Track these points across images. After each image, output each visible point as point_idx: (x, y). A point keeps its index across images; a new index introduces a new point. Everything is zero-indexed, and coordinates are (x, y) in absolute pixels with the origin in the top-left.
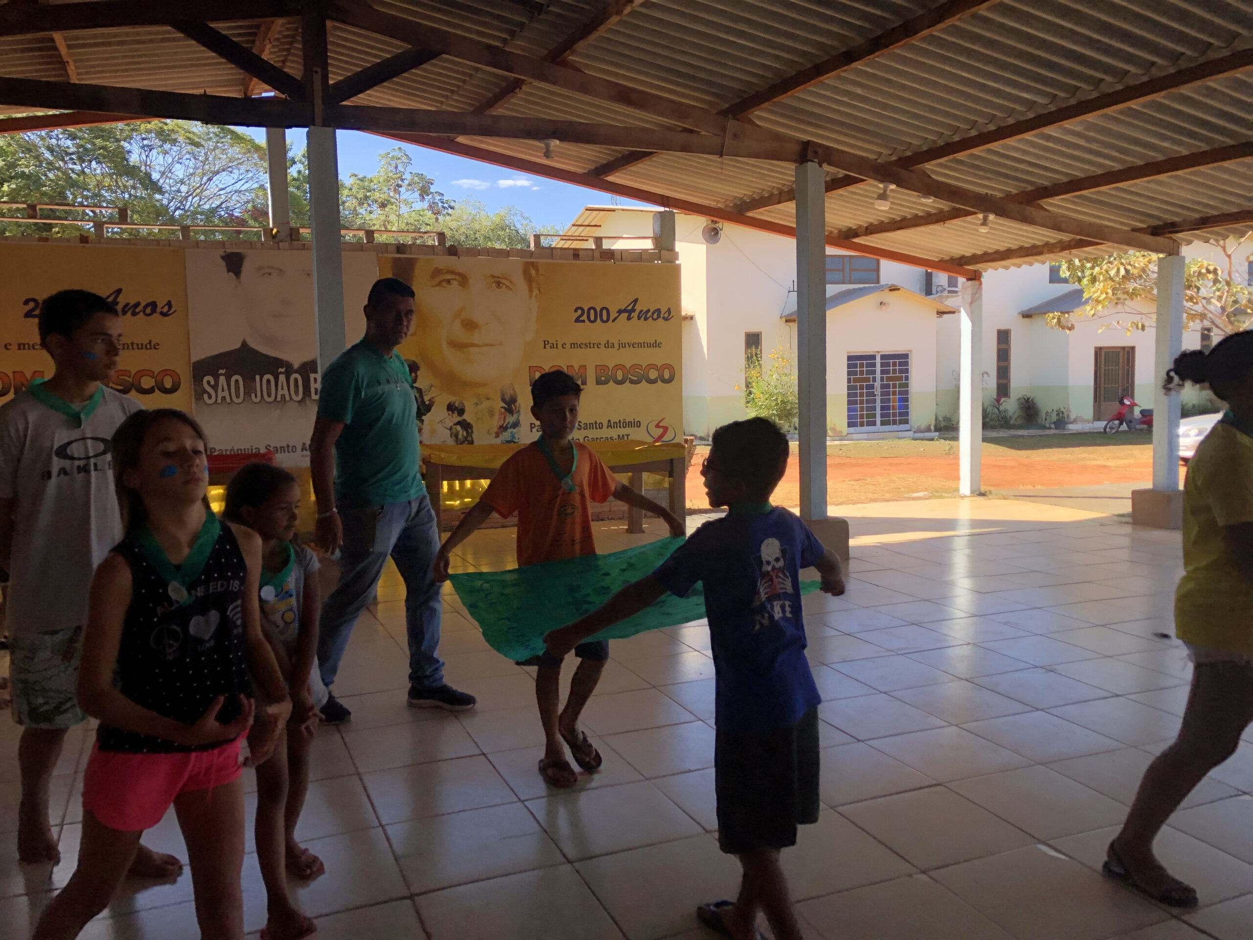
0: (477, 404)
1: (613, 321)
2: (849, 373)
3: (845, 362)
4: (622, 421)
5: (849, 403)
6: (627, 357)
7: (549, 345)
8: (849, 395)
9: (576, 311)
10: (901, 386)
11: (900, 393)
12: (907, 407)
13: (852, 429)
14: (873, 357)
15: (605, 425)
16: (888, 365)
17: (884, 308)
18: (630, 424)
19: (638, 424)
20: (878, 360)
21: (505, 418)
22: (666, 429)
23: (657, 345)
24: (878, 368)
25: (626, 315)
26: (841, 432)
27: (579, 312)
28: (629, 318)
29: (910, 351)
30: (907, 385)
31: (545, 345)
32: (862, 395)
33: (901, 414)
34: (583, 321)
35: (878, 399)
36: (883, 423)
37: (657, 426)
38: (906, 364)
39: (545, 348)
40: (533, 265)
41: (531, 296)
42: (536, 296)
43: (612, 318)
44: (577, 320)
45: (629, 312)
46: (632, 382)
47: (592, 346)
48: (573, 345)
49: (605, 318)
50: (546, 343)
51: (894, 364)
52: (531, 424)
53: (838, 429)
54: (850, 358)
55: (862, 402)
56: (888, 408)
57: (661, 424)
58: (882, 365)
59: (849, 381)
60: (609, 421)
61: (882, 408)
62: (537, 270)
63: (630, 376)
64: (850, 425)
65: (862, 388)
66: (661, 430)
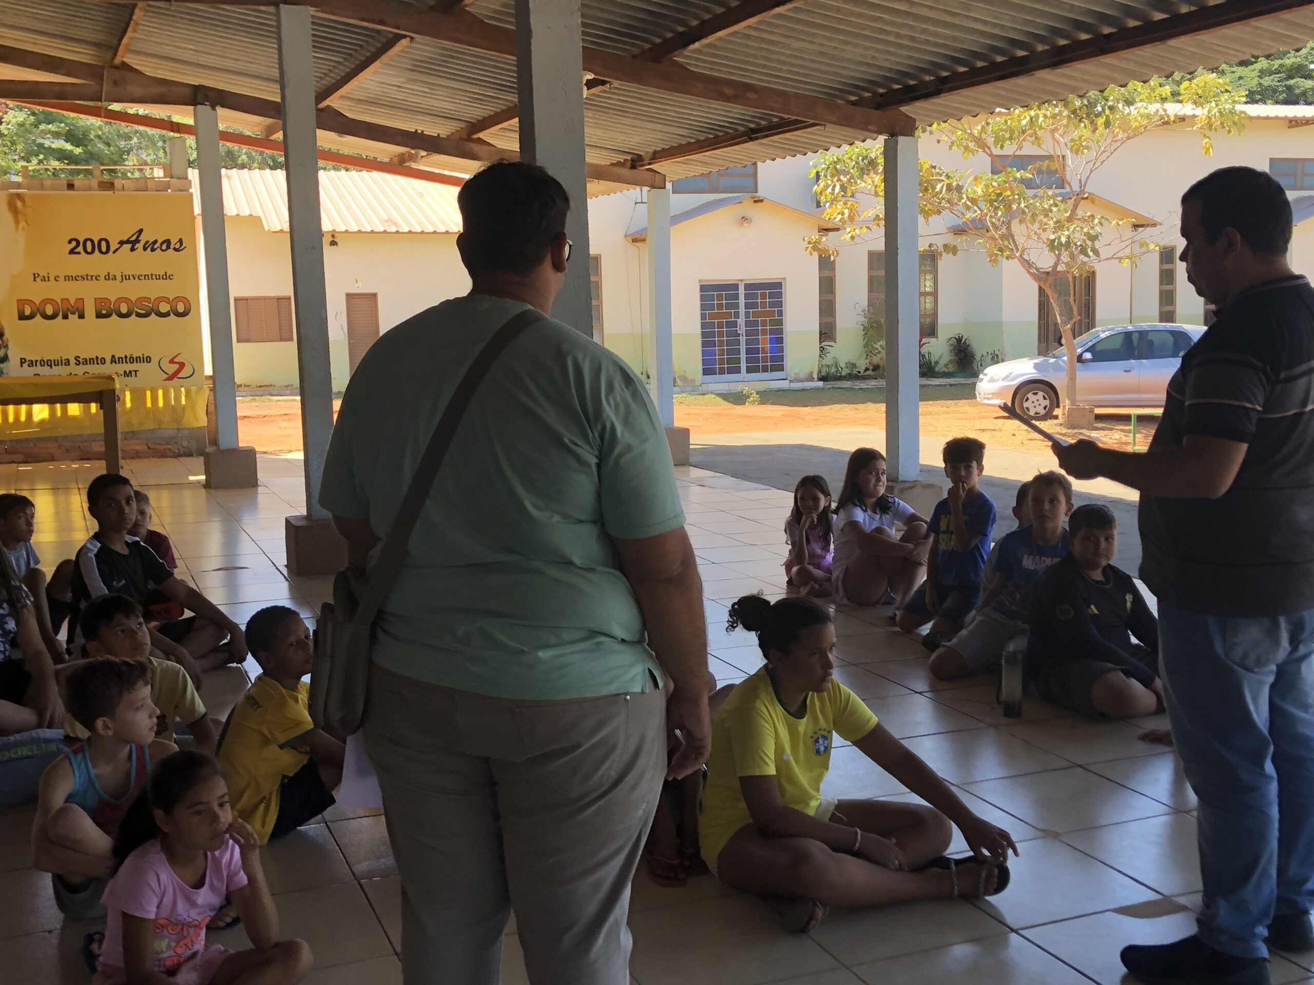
1: (114, 252)
2: (703, 307)
3: (697, 293)
4: (129, 357)
5: (704, 344)
6: (134, 291)
7: (40, 278)
8: (704, 335)
9: (70, 242)
10: (773, 323)
11: (772, 332)
12: (782, 350)
13: (709, 378)
14: (735, 287)
15: (108, 360)
16: (755, 296)
17: (745, 225)
18: (138, 360)
19: (148, 360)
20: (742, 291)
22: (182, 365)
23: (167, 277)
24: (742, 301)
25: (130, 246)
26: (693, 381)
27: (74, 244)
28: (132, 249)
29: (784, 279)
30: (780, 322)
31: (35, 278)
32: (721, 334)
33: (773, 359)
34: (79, 253)
35: (743, 339)
36: (749, 370)
37: (172, 361)
38: (780, 295)
39: (35, 280)
40: (19, 196)
41: (17, 228)
42: (23, 228)
43: (112, 249)
44: (72, 252)
45: (133, 243)
46: (139, 315)
47: (89, 278)
48: (68, 278)
49: (104, 249)
50: (35, 276)
51: (763, 296)
52: (21, 359)
53: (690, 377)
54: (703, 288)
55: (721, 344)
56: (757, 351)
57: (175, 360)
58: (747, 296)
59: (703, 317)
60: (113, 356)
61: (748, 351)
62: (23, 201)
63: (136, 309)
64: (706, 372)
65: (720, 326)
66: (177, 366)
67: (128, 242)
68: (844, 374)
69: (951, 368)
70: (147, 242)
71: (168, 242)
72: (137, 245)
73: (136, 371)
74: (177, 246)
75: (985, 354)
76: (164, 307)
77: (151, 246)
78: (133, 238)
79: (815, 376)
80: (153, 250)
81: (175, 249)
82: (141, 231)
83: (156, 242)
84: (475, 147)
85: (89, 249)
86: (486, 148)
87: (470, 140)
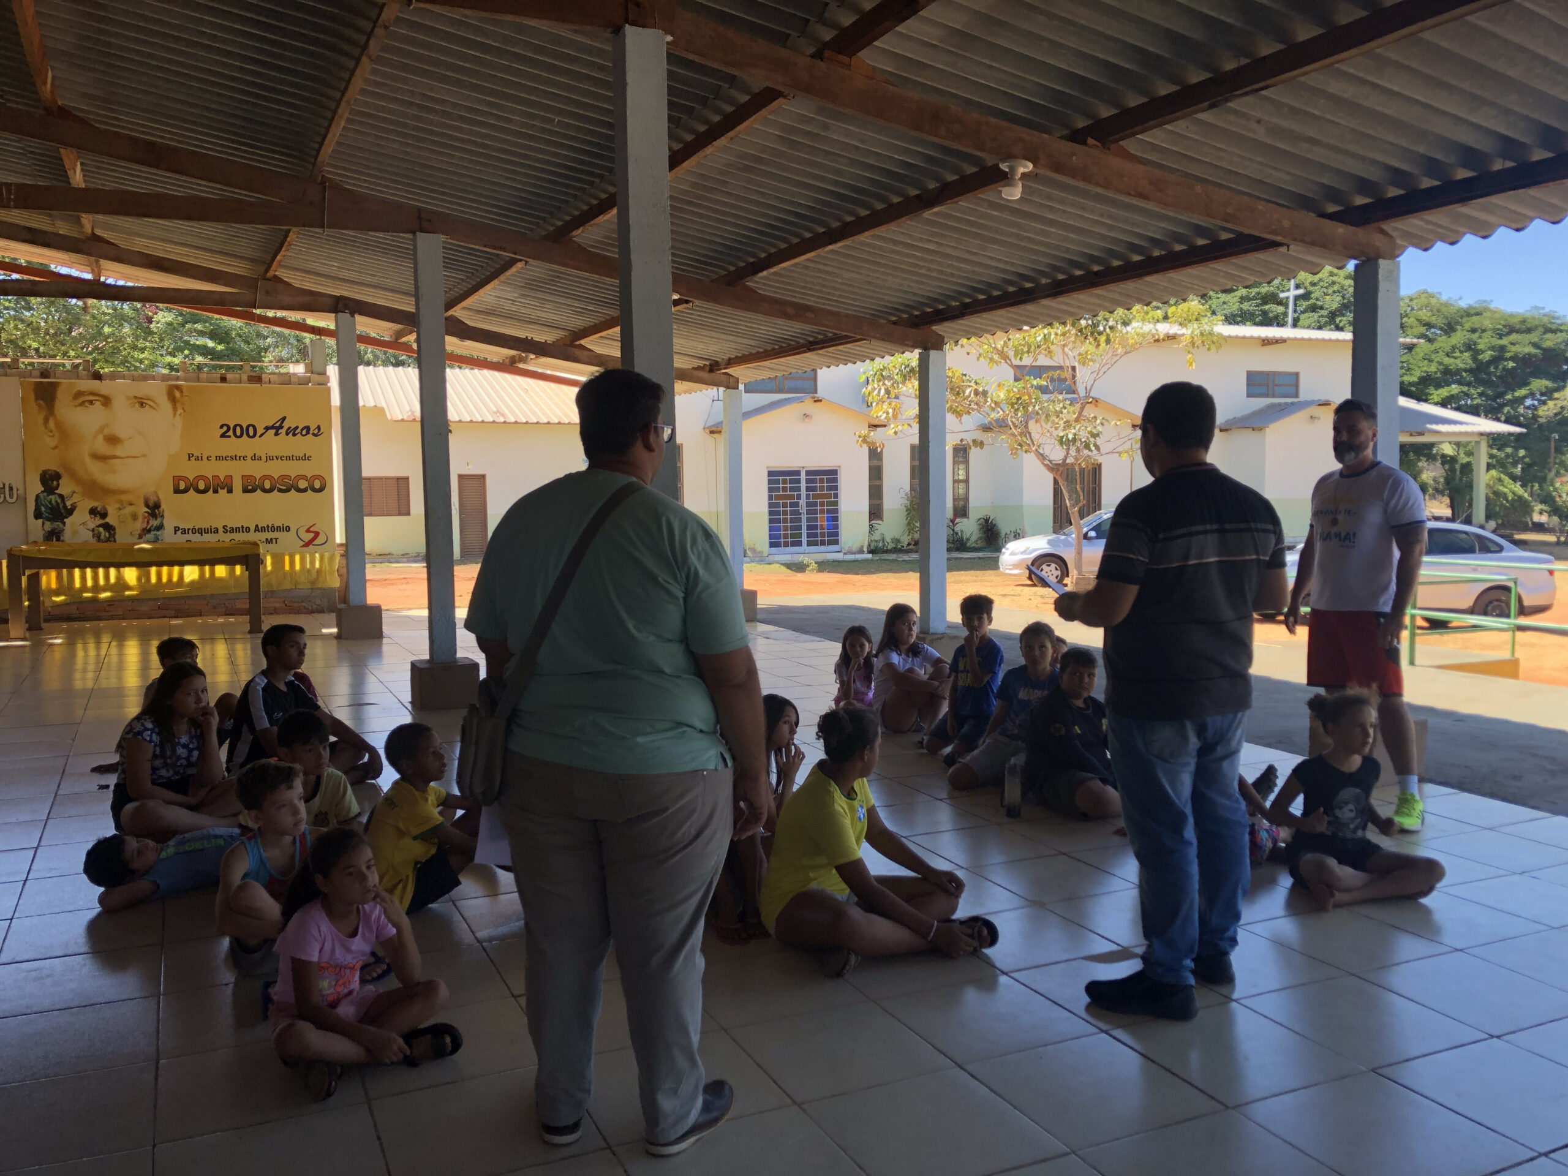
0: (120, 509)
1: (261, 436)
2: (770, 490)
3: (765, 479)
4: (270, 526)
5: (771, 521)
6: (277, 469)
7: (194, 458)
8: (771, 513)
9: (221, 427)
10: (829, 504)
11: (829, 511)
12: (837, 527)
13: (773, 549)
14: (798, 473)
15: (252, 529)
16: (814, 481)
17: (806, 420)
18: (279, 529)
19: (288, 529)
20: (803, 476)
21: (148, 522)
22: (317, 534)
23: (306, 458)
24: (803, 485)
25: (274, 431)
26: (761, 552)
27: (225, 428)
28: (276, 434)
29: (839, 467)
30: (836, 503)
32: (785, 513)
33: (830, 535)
34: (229, 437)
35: (804, 517)
36: (809, 544)
37: (308, 531)
38: (835, 480)
39: (189, 459)
40: (177, 387)
41: (175, 415)
42: (180, 415)
43: (258, 434)
44: (223, 436)
45: (277, 429)
46: (280, 491)
47: (238, 458)
48: (218, 458)
50: (190, 456)
51: (822, 481)
52: (175, 527)
53: (758, 549)
54: (771, 474)
55: (785, 521)
56: (816, 527)
57: (311, 529)
58: (808, 481)
59: (770, 498)
61: (809, 528)
63: (278, 486)
64: (772, 545)
65: (785, 505)
66: (312, 535)
67: (272, 427)
68: (889, 547)
69: (980, 544)
70: (290, 428)
71: (308, 428)
72: (280, 431)
73: (276, 539)
74: (316, 432)
75: (1008, 532)
76: (303, 484)
77: (292, 432)
78: (277, 425)
79: (865, 549)
80: (294, 435)
81: (314, 435)
82: (284, 419)
83: (297, 428)
84: (577, 352)
85: (238, 433)
86: (586, 353)
87: (572, 345)
